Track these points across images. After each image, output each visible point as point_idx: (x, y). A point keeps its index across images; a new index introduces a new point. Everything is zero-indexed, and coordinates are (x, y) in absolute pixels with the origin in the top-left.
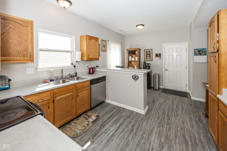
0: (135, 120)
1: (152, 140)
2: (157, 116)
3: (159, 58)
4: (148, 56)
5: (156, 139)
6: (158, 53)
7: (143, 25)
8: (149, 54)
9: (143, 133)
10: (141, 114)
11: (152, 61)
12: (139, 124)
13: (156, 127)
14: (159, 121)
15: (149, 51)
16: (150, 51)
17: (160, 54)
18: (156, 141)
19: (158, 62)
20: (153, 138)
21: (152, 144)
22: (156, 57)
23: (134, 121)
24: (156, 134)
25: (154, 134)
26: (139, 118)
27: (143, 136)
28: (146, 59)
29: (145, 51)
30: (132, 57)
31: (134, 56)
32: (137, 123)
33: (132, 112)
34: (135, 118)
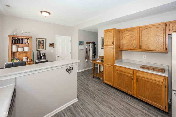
0: (80, 112)
1: (104, 110)
2: (83, 94)
3: (53, 47)
4: (40, 45)
5: (104, 107)
6: (52, 42)
7: (50, 13)
8: (42, 44)
9: (97, 113)
10: (76, 103)
11: (46, 50)
12: (87, 111)
13: (94, 101)
14: (90, 96)
15: (42, 41)
16: (44, 41)
17: (53, 44)
18: (106, 108)
19: (52, 51)
20: (103, 109)
21: (108, 112)
22: (49, 46)
23: (82, 113)
24: (100, 105)
25: (100, 106)
26: (80, 107)
27: (100, 114)
28: (39, 48)
29: (38, 40)
30: (18, 47)
31: (21, 45)
32: (86, 112)
33: (69, 108)
34: (78, 110)
